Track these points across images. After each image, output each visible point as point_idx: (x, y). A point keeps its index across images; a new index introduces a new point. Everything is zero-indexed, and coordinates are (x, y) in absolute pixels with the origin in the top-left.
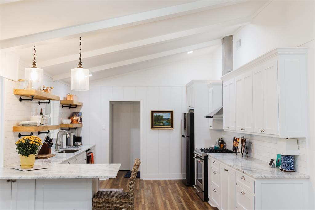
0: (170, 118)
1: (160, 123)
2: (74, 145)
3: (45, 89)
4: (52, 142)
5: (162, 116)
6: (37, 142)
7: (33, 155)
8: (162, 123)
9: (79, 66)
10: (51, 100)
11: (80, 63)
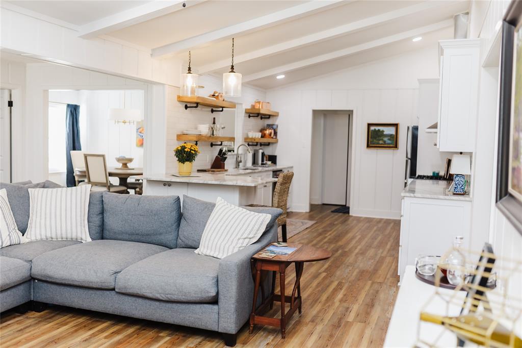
0: (394, 133)
1: (380, 140)
2: (262, 164)
3: (216, 95)
4: (226, 156)
5: (383, 131)
6: (193, 150)
7: (189, 162)
8: (382, 140)
9: (231, 70)
10: (224, 107)
11: (232, 67)
